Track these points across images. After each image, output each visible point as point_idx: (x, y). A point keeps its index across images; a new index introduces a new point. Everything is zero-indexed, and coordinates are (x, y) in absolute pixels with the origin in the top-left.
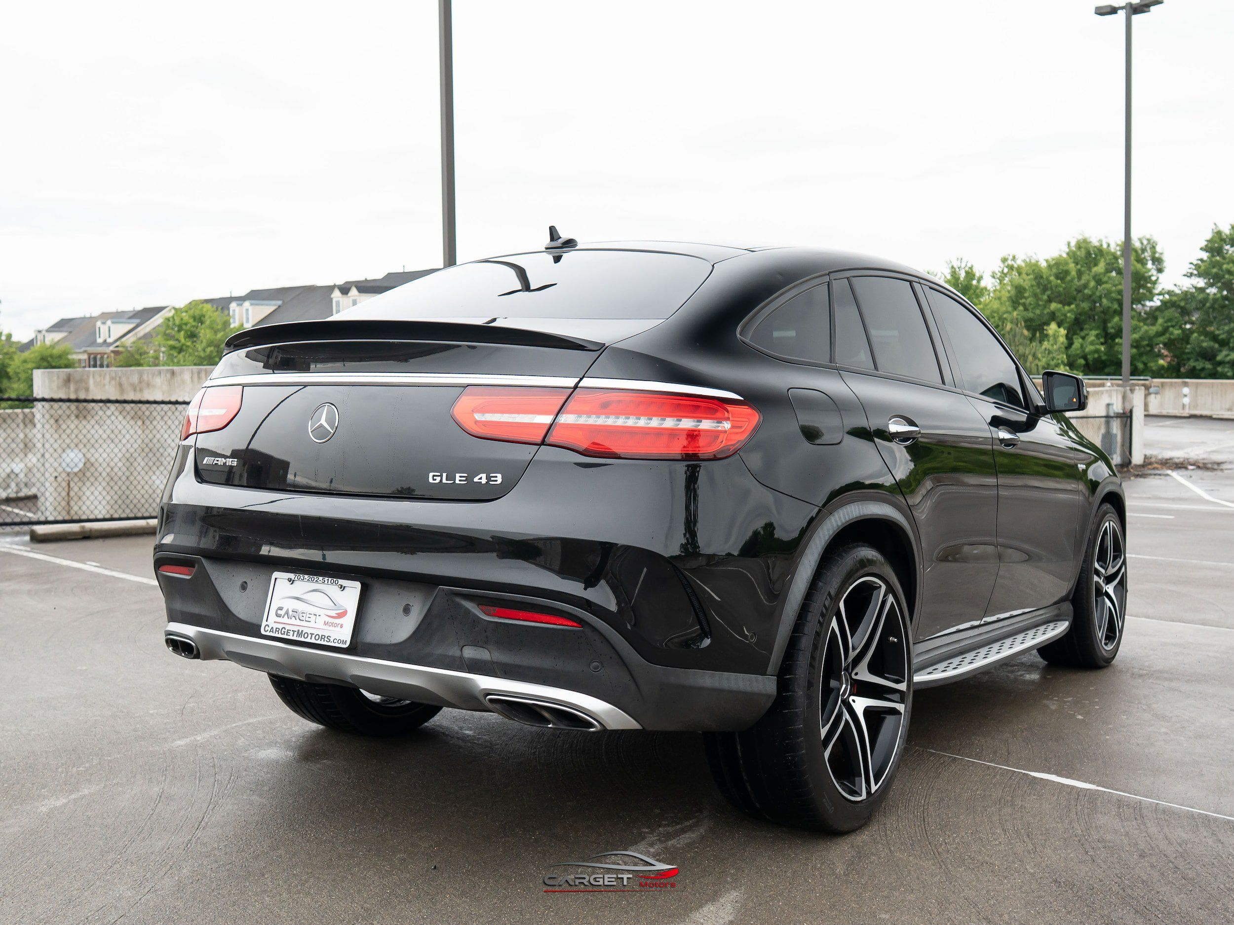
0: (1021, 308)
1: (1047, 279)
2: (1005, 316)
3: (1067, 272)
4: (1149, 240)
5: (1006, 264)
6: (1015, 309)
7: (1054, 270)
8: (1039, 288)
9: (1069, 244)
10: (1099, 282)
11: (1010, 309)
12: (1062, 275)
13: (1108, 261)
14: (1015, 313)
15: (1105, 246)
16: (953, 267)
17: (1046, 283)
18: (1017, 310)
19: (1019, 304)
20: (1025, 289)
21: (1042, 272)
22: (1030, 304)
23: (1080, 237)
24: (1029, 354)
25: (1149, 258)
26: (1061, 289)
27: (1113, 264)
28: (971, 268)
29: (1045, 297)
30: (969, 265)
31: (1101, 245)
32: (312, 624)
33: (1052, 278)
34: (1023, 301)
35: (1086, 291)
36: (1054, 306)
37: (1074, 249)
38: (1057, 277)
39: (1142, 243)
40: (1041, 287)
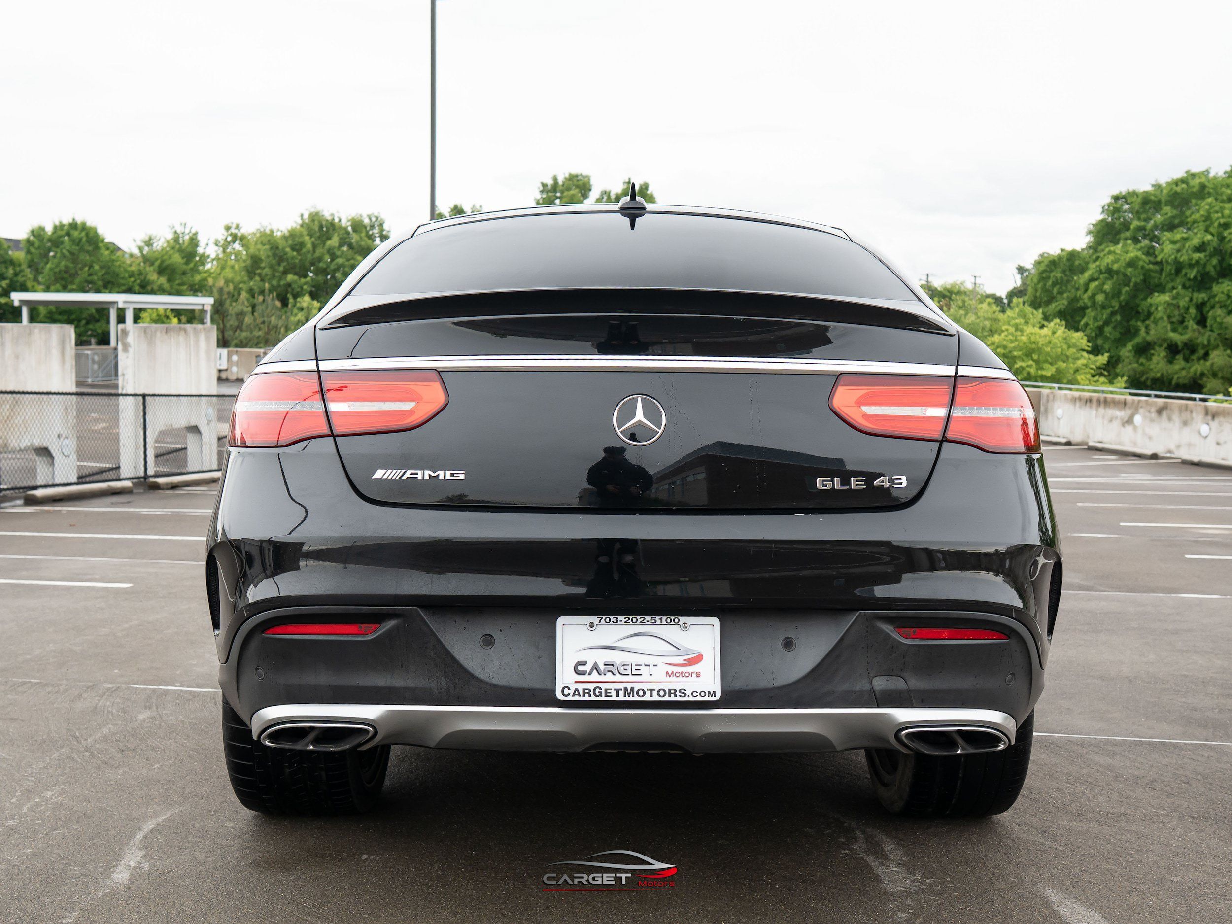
0: (257, 278)
1: (283, 249)
2: (241, 286)
3: (302, 245)
4: (377, 218)
5: (230, 232)
6: (251, 279)
7: (290, 242)
8: (275, 259)
9: (302, 215)
10: (333, 257)
11: (246, 279)
12: (298, 247)
13: (341, 236)
14: (252, 283)
15: (336, 220)
16: (176, 232)
17: (282, 254)
18: (254, 280)
19: (255, 274)
20: (261, 260)
21: (278, 243)
22: (266, 275)
23: (313, 210)
24: (282, 326)
25: (377, 235)
26: (297, 261)
27: (346, 238)
28: (196, 234)
29: (281, 269)
30: (193, 231)
31: (333, 219)
32: (645, 677)
33: (288, 250)
34: (258, 271)
35: (321, 265)
36: (290, 277)
37: (307, 221)
38: (293, 249)
39: (370, 219)
40: (277, 259)
